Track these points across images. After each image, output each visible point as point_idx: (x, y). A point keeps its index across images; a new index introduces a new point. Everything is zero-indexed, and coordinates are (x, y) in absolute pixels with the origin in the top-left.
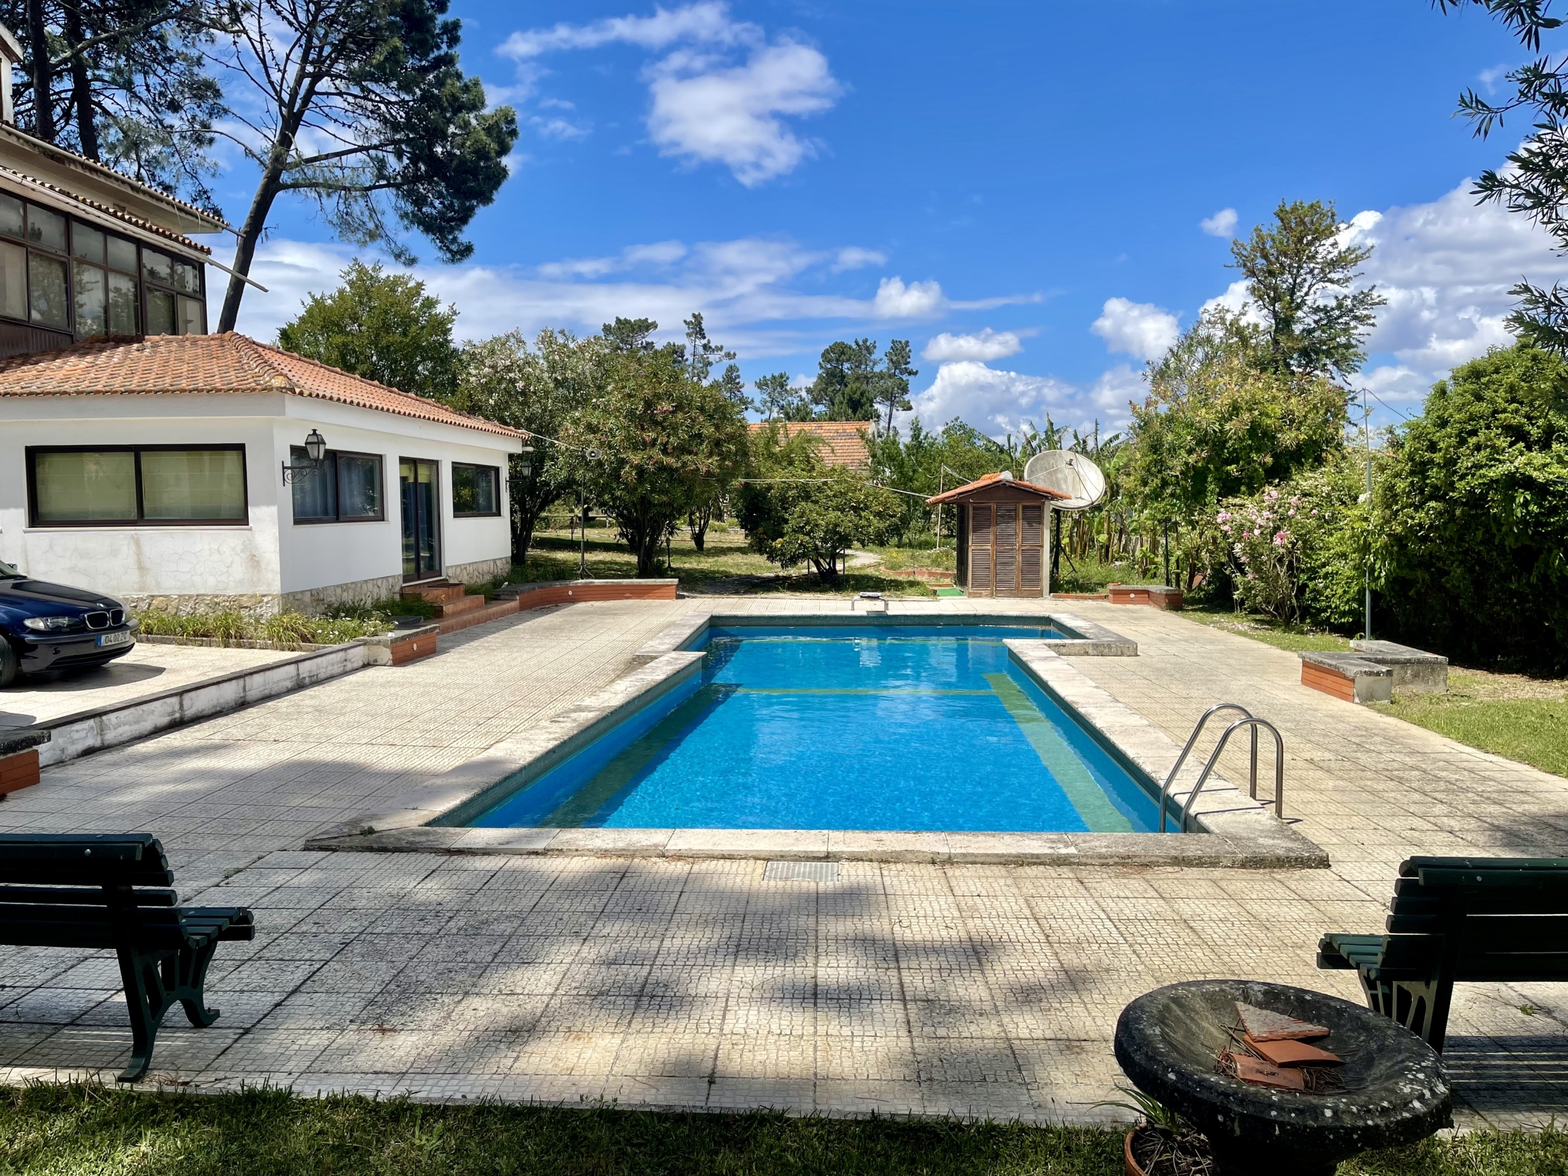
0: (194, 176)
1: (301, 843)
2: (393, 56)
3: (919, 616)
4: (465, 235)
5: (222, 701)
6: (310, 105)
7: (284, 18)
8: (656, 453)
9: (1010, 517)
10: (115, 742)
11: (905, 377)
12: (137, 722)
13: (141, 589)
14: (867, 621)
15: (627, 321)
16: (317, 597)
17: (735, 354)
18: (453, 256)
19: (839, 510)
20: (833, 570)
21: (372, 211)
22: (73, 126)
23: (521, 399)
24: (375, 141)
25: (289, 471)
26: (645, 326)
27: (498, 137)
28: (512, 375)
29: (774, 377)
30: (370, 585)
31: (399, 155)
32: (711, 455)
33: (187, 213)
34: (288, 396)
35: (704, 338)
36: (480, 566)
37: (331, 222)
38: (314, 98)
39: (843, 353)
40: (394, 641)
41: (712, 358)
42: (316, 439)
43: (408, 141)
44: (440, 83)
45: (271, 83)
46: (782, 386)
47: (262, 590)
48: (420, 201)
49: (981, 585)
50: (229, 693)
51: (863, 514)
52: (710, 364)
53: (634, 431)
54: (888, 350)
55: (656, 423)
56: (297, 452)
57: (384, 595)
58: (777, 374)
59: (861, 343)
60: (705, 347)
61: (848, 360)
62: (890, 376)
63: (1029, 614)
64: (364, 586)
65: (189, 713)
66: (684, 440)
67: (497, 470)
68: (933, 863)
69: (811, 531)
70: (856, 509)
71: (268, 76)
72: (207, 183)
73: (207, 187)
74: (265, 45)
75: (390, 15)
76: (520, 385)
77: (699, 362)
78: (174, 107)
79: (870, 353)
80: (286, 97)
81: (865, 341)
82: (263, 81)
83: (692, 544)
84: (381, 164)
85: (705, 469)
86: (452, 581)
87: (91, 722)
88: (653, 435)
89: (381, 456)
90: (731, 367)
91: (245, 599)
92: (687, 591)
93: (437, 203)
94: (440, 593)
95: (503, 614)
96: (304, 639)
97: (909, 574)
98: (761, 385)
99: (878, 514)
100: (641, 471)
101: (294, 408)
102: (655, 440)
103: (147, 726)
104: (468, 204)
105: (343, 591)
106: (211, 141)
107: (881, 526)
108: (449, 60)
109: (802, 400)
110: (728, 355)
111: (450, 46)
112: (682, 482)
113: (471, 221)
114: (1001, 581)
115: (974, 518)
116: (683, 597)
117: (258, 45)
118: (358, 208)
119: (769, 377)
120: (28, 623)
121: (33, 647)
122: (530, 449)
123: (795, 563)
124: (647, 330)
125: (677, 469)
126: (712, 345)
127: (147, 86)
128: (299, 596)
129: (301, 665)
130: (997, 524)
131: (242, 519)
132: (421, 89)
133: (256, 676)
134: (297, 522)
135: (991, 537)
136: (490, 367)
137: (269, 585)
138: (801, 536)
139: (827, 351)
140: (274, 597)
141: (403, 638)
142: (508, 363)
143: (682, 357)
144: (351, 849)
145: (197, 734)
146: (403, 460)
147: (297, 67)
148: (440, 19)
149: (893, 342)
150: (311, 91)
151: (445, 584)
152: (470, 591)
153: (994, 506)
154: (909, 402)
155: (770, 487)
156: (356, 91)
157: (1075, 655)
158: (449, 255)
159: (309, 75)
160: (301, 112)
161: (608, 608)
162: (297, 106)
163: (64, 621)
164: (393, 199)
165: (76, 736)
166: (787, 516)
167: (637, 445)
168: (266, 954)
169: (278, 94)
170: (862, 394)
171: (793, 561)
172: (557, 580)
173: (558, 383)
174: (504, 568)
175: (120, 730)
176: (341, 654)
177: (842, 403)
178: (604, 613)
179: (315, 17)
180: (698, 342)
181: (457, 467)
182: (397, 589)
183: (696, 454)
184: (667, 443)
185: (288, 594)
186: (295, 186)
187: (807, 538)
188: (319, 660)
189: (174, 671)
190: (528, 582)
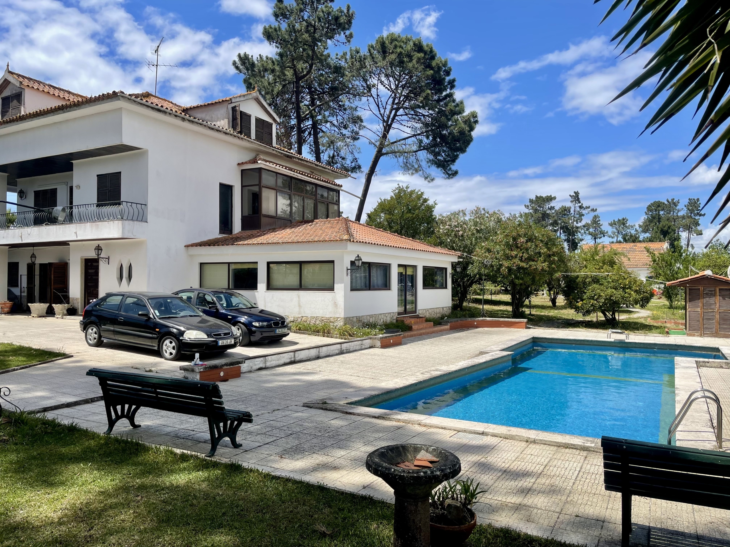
0: (352, 153)
1: (302, 405)
2: (426, 98)
3: (644, 344)
4: (454, 167)
5: (310, 356)
6: (395, 120)
7: (386, 88)
8: (517, 261)
9: (711, 294)
10: (270, 366)
11: (697, 218)
12: (278, 360)
13: (299, 314)
14: (614, 344)
15: (541, 197)
16: (359, 319)
17: (596, 210)
18: (449, 176)
19: (613, 288)
20: (614, 319)
21: (417, 160)
22: (312, 138)
23: (461, 238)
24: (419, 132)
25: (350, 271)
26: (550, 199)
27: (469, 124)
28: (457, 229)
29: (619, 220)
30: (382, 316)
31: (428, 138)
32: (545, 261)
33: (335, 172)
34: (349, 242)
35: (580, 203)
36: (435, 310)
37: (401, 166)
38: (397, 118)
39: (659, 206)
40: (381, 338)
41: (584, 212)
42: (359, 258)
43: (432, 130)
44: (446, 105)
45: (381, 114)
46: (624, 224)
47: (338, 316)
48: (436, 154)
49: (694, 330)
50: (313, 353)
51: (627, 291)
52: (583, 215)
53: (507, 252)
54: (686, 204)
55: (517, 247)
56: (352, 263)
57: (388, 320)
58: (621, 219)
59: (670, 201)
60: (581, 207)
61: (662, 210)
62: (688, 217)
63: (707, 346)
64: (380, 316)
65: (297, 359)
66: (532, 255)
67: (446, 269)
68: (527, 441)
69: (597, 299)
70: (624, 288)
71: (380, 111)
72: (357, 156)
73: (357, 157)
74: (379, 100)
75: (427, 80)
76: (461, 233)
77: (577, 214)
78: (345, 127)
79: (676, 206)
80: (386, 119)
81: (673, 200)
82: (377, 113)
83: (550, 304)
84: (421, 141)
85: (540, 268)
86: (421, 316)
87: (262, 359)
88: (515, 253)
89: (390, 264)
90: (595, 216)
91: (332, 319)
92: (531, 325)
93: (443, 154)
94: (413, 321)
95: (441, 331)
96: (350, 335)
97: (662, 323)
98: (611, 225)
99: (636, 291)
100: (510, 269)
101: (351, 247)
102: (516, 255)
103: (282, 362)
104: (456, 154)
105: (370, 318)
106: (359, 138)
107: (638, 297)
108: (450, 95)
109: (636, 230)
110: (593, 210)
111: (451, 89)
112: (529, 274)
113: (457, 161)
114: (707, 328)
115: (689, 294)
116: (530, 328)
117: (376, 100)
118: (412, 159)
119: (616, 220)
120: (254, 324)
121: (255, 332)
122: (461, 260)
123: (590, 314)
124: (551, 201)
125: (527, 268)
126: (584, 206)
127: (337, 120)
128: (351, 319)
129: (342, 345)
130: (704, 298)
131: (332, 289)
132: (438, 109)
133: (324, 347)
134: (352, 290)
135: (700, 305)
136: (449, 225)
137: (340, 314)
138: (592, 301)
139: (650, 206)
140: (341, 318)
141: (386, 337)
142: (456, 224)
143: (570, 212)
144: (316, 408)
145: (297, 367)
146: (399, 266)
147: (390, 106)
148: (447, 79)
149: (689, 199)
150: (395, 115)
151: (418, 317)
152: (428, 320)
153: (701, 289)
154: (701, 231)
155: (577, 277)
156: (412, 113)
157: (715, 367)
158: (447, 176)
159: (394, 109)
160: (391, 124)
161: (491, 331)
162: (390, 122)
163: (265, 324)
164: (425, 155)
165: (256, 363)
166: (586, 291)
167: (508, 257)
168: (267, 433)
169: (383, 117)
170: (669, 227)
171: (588, 312)
172: (470, 317)
173: (478, 231)
174: (448, 312)
175: (272, 362)
176: (360, 342)
177: (657, 232)
178: (487, 333)
179: (398, 86)
180: (577, 205)
181: (425, 268)
182: (395, 318)
183: (537, 261)
184: (522, 256)
185: (347, 318)
186: (387, 154)
187: (596, 302)
188: (350, 343)
189: (302, 344)
190: (457, 317)
